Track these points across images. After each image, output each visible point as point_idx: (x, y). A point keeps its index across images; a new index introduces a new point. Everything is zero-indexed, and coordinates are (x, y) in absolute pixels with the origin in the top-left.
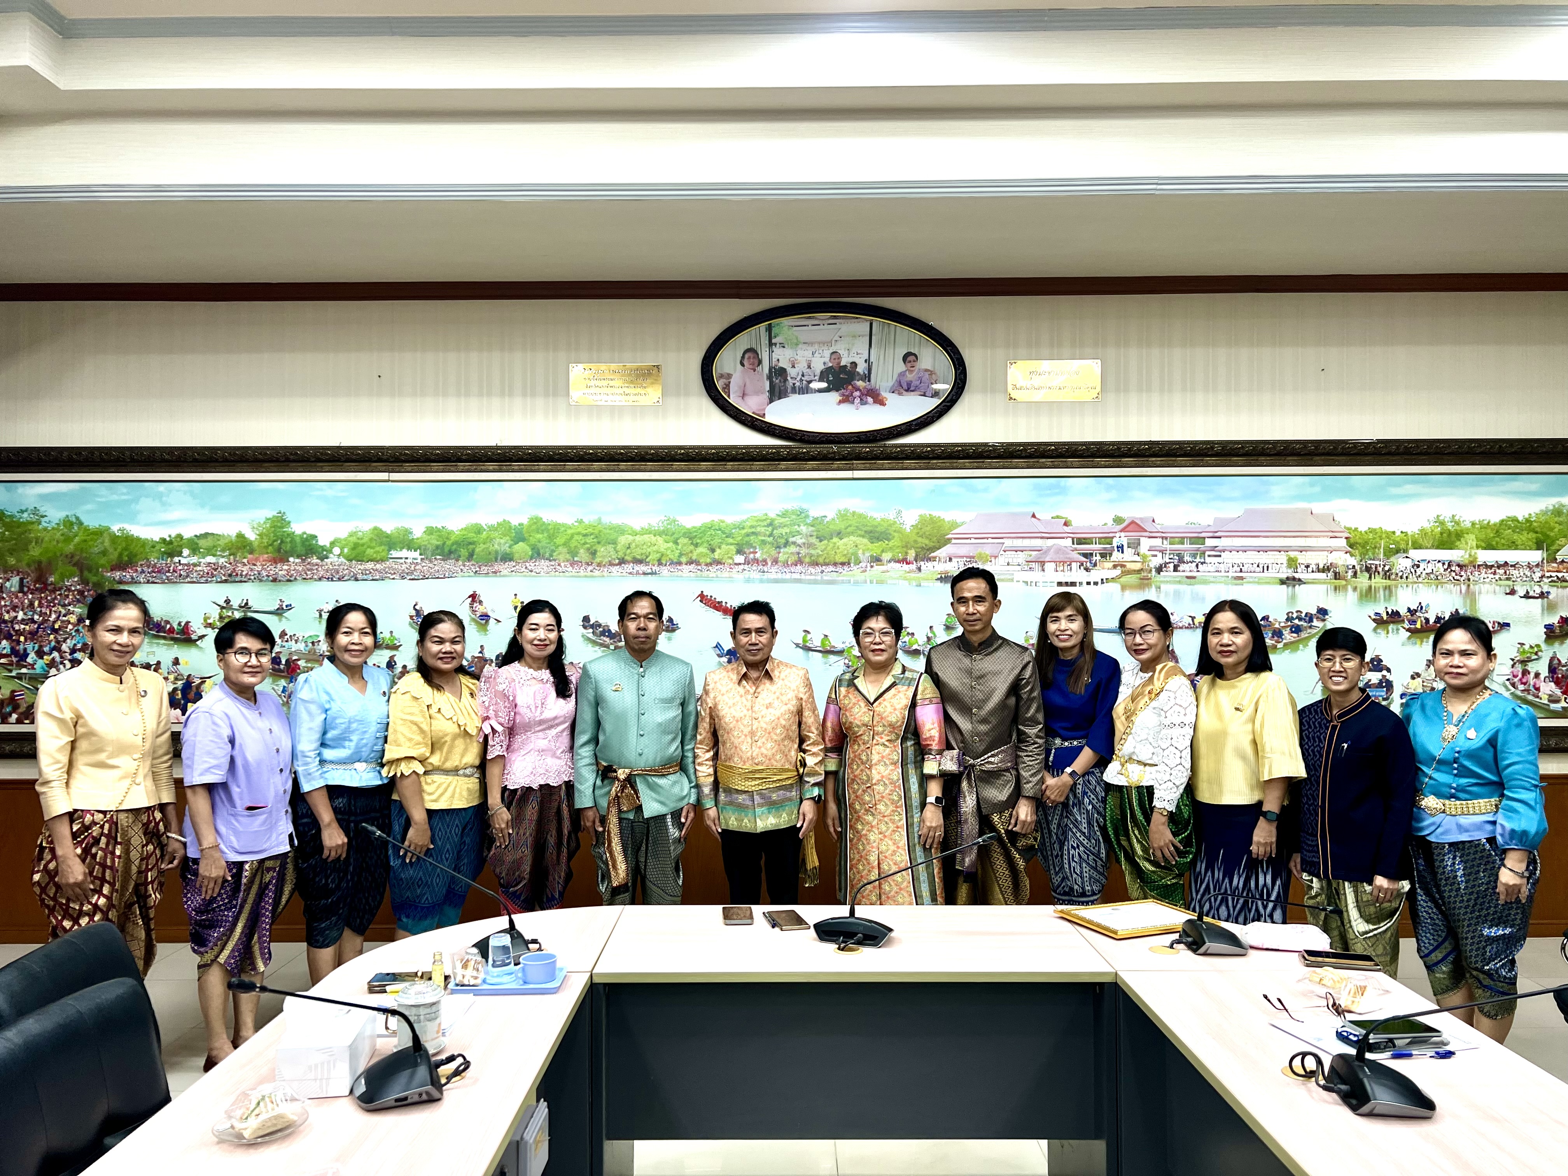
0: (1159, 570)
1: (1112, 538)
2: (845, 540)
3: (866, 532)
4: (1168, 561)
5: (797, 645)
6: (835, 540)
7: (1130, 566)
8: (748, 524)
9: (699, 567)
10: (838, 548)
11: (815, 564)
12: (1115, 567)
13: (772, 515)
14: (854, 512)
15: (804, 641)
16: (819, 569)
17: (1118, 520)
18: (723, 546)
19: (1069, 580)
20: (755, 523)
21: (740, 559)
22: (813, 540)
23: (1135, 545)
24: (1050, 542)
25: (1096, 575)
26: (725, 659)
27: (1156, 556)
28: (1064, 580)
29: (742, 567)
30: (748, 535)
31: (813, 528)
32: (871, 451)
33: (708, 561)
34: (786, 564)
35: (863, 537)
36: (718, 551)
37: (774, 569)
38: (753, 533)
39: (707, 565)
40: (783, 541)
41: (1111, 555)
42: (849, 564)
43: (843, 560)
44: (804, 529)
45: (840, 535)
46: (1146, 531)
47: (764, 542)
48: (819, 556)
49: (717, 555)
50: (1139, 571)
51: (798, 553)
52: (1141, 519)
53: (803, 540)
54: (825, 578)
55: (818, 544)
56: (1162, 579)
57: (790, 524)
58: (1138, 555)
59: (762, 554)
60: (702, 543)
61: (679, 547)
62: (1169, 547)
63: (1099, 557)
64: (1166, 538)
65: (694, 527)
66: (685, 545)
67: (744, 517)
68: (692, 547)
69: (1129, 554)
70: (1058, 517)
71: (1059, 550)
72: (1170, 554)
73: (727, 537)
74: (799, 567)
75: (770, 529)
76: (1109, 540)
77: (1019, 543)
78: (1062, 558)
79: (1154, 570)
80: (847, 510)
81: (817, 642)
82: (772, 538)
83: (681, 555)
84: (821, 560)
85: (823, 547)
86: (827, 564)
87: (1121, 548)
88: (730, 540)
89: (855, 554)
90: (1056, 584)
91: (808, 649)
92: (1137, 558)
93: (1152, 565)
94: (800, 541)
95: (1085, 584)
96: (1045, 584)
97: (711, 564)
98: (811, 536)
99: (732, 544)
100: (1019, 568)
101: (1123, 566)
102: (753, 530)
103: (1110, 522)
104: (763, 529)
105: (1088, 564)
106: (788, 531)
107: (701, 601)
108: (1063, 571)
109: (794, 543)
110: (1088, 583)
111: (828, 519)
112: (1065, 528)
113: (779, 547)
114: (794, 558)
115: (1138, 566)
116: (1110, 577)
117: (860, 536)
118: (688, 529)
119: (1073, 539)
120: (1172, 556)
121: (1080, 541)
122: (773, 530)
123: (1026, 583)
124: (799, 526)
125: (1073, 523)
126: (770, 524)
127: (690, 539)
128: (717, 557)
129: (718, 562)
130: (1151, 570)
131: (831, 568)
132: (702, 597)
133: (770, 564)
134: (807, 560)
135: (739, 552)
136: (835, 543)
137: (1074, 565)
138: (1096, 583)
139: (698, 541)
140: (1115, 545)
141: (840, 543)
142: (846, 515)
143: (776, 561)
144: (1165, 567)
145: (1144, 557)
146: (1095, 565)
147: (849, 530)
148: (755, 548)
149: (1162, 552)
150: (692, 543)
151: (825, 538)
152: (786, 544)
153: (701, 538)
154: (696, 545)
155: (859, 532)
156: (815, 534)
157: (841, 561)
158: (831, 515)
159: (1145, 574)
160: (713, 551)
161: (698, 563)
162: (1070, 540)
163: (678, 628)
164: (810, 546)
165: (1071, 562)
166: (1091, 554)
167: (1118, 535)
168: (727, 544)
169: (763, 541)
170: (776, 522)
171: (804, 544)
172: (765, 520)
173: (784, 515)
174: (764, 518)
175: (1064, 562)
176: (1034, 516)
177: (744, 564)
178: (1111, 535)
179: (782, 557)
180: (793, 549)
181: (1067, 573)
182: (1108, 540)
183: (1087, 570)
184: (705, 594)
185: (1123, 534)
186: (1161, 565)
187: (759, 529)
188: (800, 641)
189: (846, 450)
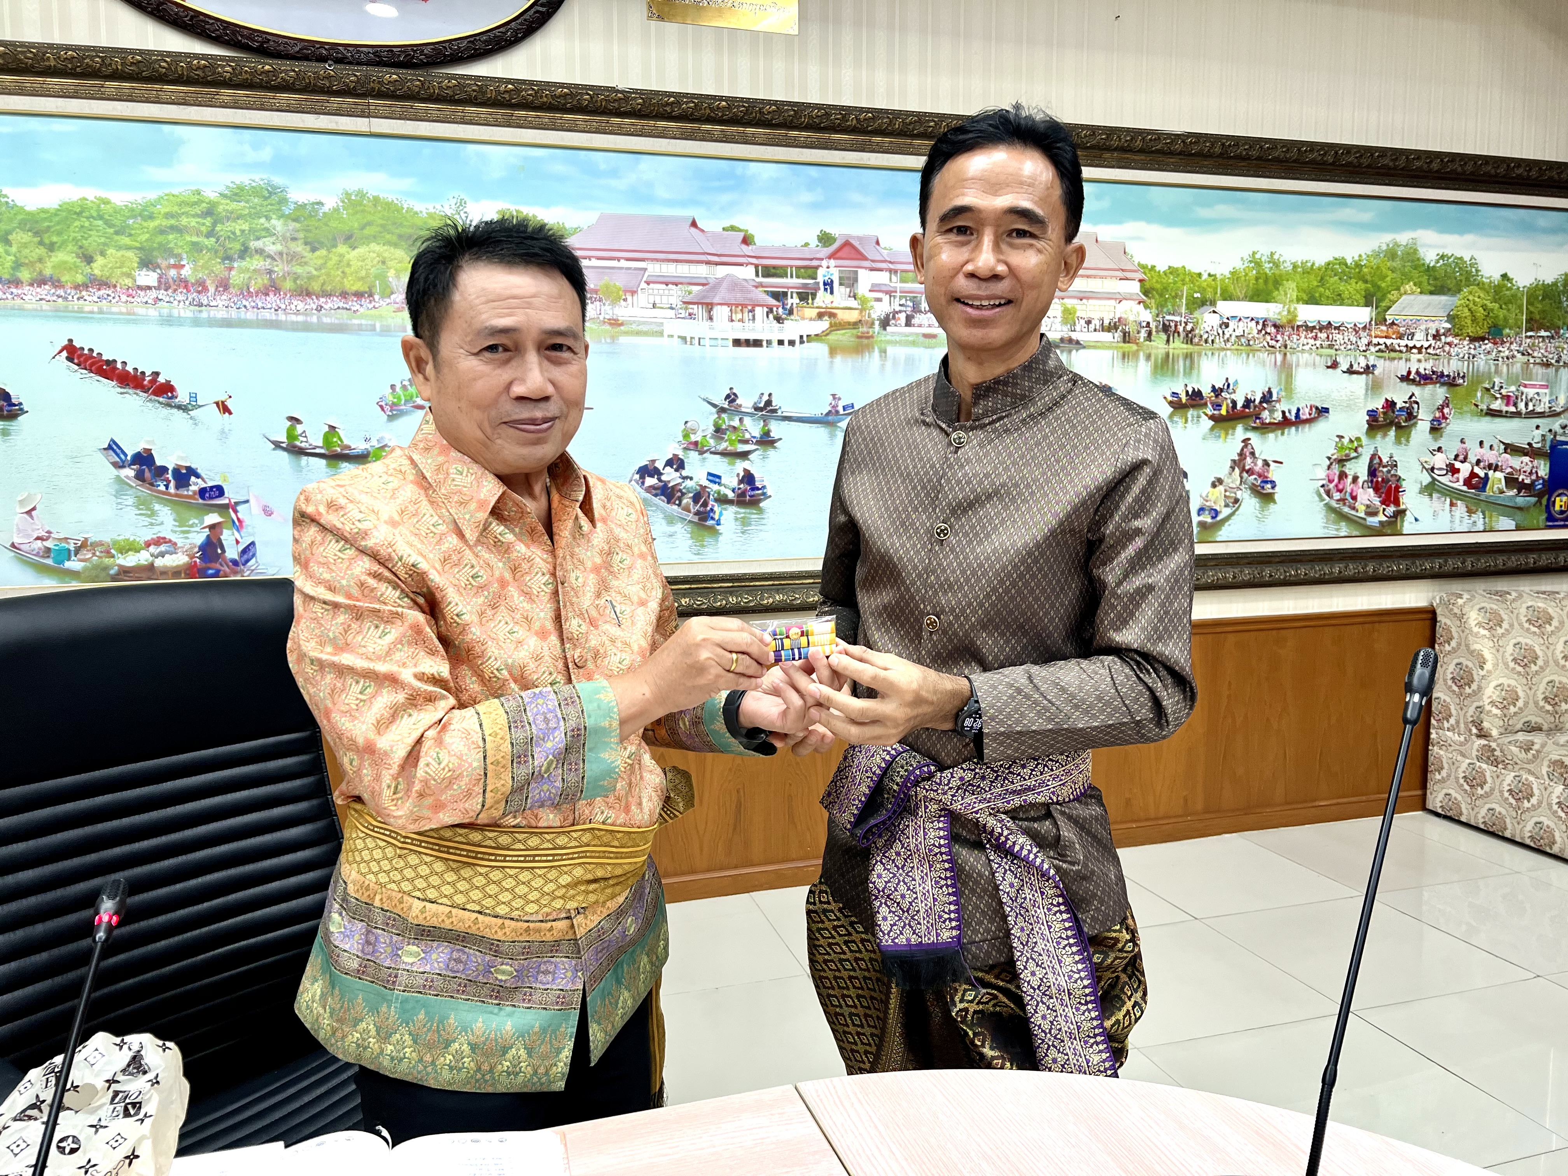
0: (885, 323)
1: (817, 268)
2: (361, 250)
3: (400, 236)
4: (898, 308)
5: (277, 445)
6: (342, 249)
7: (843, 316)
8: (162, 209)
9: (61, 292)
10: (349, 265)
11: (305, 293)
12: (820, 316)
13: (211, 194)
14: (376, 199)
15: (291, 435)
16: (312, 304)
17: (825, 239)
18: (110, 251)
19: (752, 336)
20: (176, 209)
21: (149, 278)
22: (299, 248)
23: (850, 281)
24: (721, 271)
25: (792, 329)
26: (129, 472)
27: (879, 300)
28: (743, 336)
29: (153, 294)
30: (162, 231)
31: (297, 225)
32: (402, 82)
33: (80, 279)
34: (246, 292)
35: (396, 245)
36: (100, 261)
37: (222, 300)
38: (173, 228)
39: (77, 287)
40: (237, 246)
41: (814, 296)
42: (371, 295)
43: (358, 286)
44: (277, 224)
45: (349, 239)
46: (866, 259)
47: (196, 248)
48: (311, 278)
49: (98, 267)
50: (856, 325)
51: (270, 272)
52: (860, 239)
53: (278, 247)
54: (326, 320)
55: (308, 255)
56: (889, 338)
57: (250, 215)
58: (855, 297)
59: (195, 270)
60: (64, 243)
61: (14, 249)
62: (899, 285)
63: (796, 300)
64: (896, 272)
65: (43, 211)
66: (25, 245)
67: (152, 195)
68: (41, 251)
69: (841, 297)
70: (733, 228)
71: (735, 285)
72: (901, 298)
73: (117, 233)
74: (272, 298)
75: (208, 221)
76: (811, 271)
77: (670, 270)
78: (739, 297)
79: (877, 323)
80: (361, 194)
81: (315, 439)
82: (213, 240)
83: (18, 265)
84: (316, 286)
85: (320, 262)
86: (328, 295)
87: (829, 285)
88: (125, 240)
89: (382, 277)
90: (731, 343)
91: (297, 451)
92: (853, 303)
93: (874, 316)
94: (271, 247)
95: (775, 343)
96: (713, 342)
97: (86, 286)
98: (294, 239)
99: (128, 248)
100: (672, 313)
101: (832, 315)
102: (173, 222)
103: (814, 242)
104: (193, 222)
105: (780, 310)
106: (246, 227)
107: (70, 359)
108: (741, 320)
109: (260, 252)
110: (781, 342)
111: (326, 209)
112: (744, 247)
113: (229, 258)
114: (262, 281)
115: (853, 316)
116: (813, 333)
117: (389, 243)
118: (29, 213)
119: (756, 266)
120: (903, 302)
121: (769, 272)
122: (214, 224)
123: (684, 339)
124: (268, 218)
125: (756, 240)
126: (209, 213)
127: (37, 233)
128: (97, 272)
129: (103, 284)
130: (873, 324)
131: (337, 302)
132: (72, 352)
133: (212, 289)
134: (288, 284)
135: (147, 263)
136: (342, 256)
137: (760, 312)
138: (792, 343)
139: (55, 239)
140: (820, 279)
141: (352, 255)
142: (361, 204)
143: (224, 285)
144: (894, 317)
145: (864, 302)
146: (791, 312)
147: (367, 231)
148: (179, 257)
149: (890, 293)
150: (41, 243)
151: (322, 245)
152: (244, 252)
153: (59, 233)
154: (51, 248)
155: (388, 236)
156: (301, 235)
157: (354, 288)
158: (330, 203)
159: (865, 329)
160: (89, 259)
161: (57, 284)
162: (752, 269)
163: (23, 412)
164: (293, 258)
165: (754, 306)
166: (785, 294)
167: (824, 263)
168: (119, 248)
169: (194, 244)
170: (220, 208)
171: (281, 254)
172: (196, 203)
173: (237, 194)
174: (195, 198)
175: (744, 306)
176: (694, 224)
177: (158, 288)
178: (815, 263)
179: (236, 278)
180: (257, 263)
181: (749, 325)
182: (810, 271)
183: (778, 319)
184: (77, 344)
185: (832, 262)
186: (888, 315)
187: (184, 221)
188: (283, 438)
189: (352, 75)
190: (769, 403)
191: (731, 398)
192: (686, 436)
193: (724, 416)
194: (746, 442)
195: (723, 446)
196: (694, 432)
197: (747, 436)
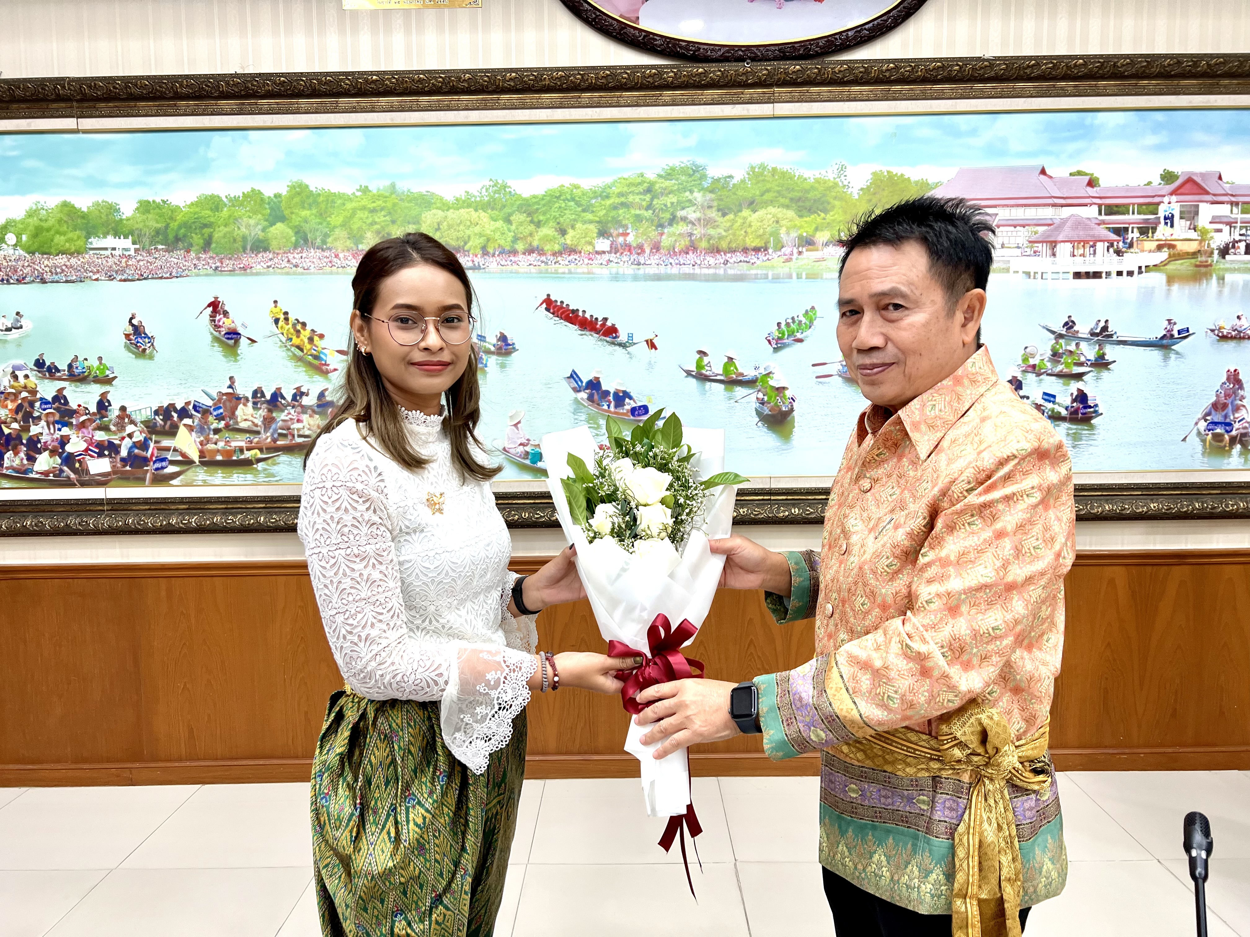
0: (1224, 252)
1: (1158, 204)
2: (761, 213)
3: (792, 199)
4: (1238, 238)
5: (689, 373)
6: (746, 213)
7: (1182, 247)
8: (616, 190)
9: (543, 258)
10: (750, 226)
11: (715, 250)
12: (1160, 248)
13: (651, 176)
14: (774, 170)
15: (699, 366)
16: (721, 258)
17: (1168, 177)
18: (579, 225)
19: (1091, 269)
20: (625, 189)
21: (603, 244)
22: (713, 214)
23: (1190, 214)
24: (1066, 212)
25: (1131, 261)
26: (583, 395)
27: (1220, 231)
28: (1083, 269)
29: (606, 257)
30: (615, 208)
31: (713, 196)
32: (803, 71)
33: (557, 248)
34: (672, 252)
35: (787, 207)
36: (571, 233)
37: (655, 259)
38: (623, 204)
39: (554, 254)
40: (668, 216)
41: (1154, 230)
42: (766, 249)
43: (757, 243)
44: (698, 196)
45: (752, 205)
46: (1207, 193)
47: (639, 219)
48: (721, 238)
49: (569, 239)
50: (1195, 254)
51: (691, 235)
52: (1202, 175)
53: (698, 215)
54: (730, 272)
55: (720, 219)
56: (1227, 266)
57: (678, 190)
58: (1195, 229)
59: (637, 236)
60: (547, 220)
61: (513, 227)
62: (1240, 217)
63: (1136, 234)
64: (1237, 204)
65: (535, 197)
66: (521, 224)
67: (609, 180)
68: (532, 227)
69: (1181, 230)
70: (1079, 173)
71: (1079, 223)
72: (1241, 229)
73: (584, 211)
74: (691, 256)
75: (648, 197)
76: (1153, 208)
77: (1019, 214)
78: (1082, 234)
79: (1216, 252)
80: (763, 167)
81: (717, 367)
82: (651, 212)
83: (516, 239)
84: (724, 245)
85: (728, 224)
86: (733, 251)
87: (1169, 220)
88: (589, 216)
89: (775, 234)
90: (1071, 275)
91: (703, 378)
92: (1193, 235)
93: (1214, 245)
94: (692, 214)
95: (1114, 274)
96: (1055, 276)
97: (560, 253)
98: (710, 207)
99: (591, 222)
100: (1018, 252)
101: (1171, 247)
102: (623, 199)
103: (1156, 180)
104: (637, 199)
105: (1121, 244)
106: (675, 200)
107: (547, 309)
108: (1083, 255)
109: (684, 219)
110: (1120, 273)
111: (735, 181)
112: (1089, 189)
113: (661, 226)
114: (684, 243)
115: (1192, 247)
116: (1151, 263)
117: (784, 206)
118: (524, 200)
119: (1100, 206)
120: (1243, 231)
121: (1111, 210)
122: (652, 200)
123: (1028, 274)
124: (691, 192)
125: (1101, 182)
126: (649, 191)
127: (529, 215)
128: (569, 242)
129: (571, 250)
130: (1212, 253)
131: (740, 256)
132: (550, 304)
133: (648, 251)
134: (704, 244)
135: (603, 233)
136: (745, 218)
137: (1100, 246)
138: (1130, 273)
139: (541, 218)
140: (1161, 214)
141: (753, 218)
142: (762, 174)
143: (656, 248)
144: (1234, 247)
145: (1204, 233)
146: (1131, 245)
147: (767, 197)
148: (626, 227)
149: (1231, 224)
150: (532, 222)
151: (730, 210)
152: (673, 220)
153: (544, 214)
154: (538, 224)
155: (782, 200)
156: (715, 204)
157: (754, 245)
158: (739, 175)
159: (1204, 259)
160: (563, 232)
161: (541, 252)
162: (1095, 208)
163: (515, 350)
164: (708, 222)
165: (1095, 242)
166: (1126, 229)
167: (1166, 200)
168: (585, 222)
169: (637, 216)
170: (657, 186)
171: (699, 220)
172: (640, 184)
173: (669, 175)
174: (639, 180)
175: (1086, 242)
176: (1043, 172)
177: (610, 252)
178: (1156, 200)
179: (666, 241)
180: (681, 228)
181: (1089, 259)
182: (1151, 208)
183: (1118, 253)
184: (553, 298)
185: (1174, 198)
186: (1227, 245)
187: (631, 198)
188: (693, 367)
189: (763, 69)
190: (1105, 329)
191: (1069, 325)
192: (1025, 360)
193: (1062, 341)
194: (1081, 364)
195: (1059, 368)
196: (1033, 356)
197: (1083, 359)
